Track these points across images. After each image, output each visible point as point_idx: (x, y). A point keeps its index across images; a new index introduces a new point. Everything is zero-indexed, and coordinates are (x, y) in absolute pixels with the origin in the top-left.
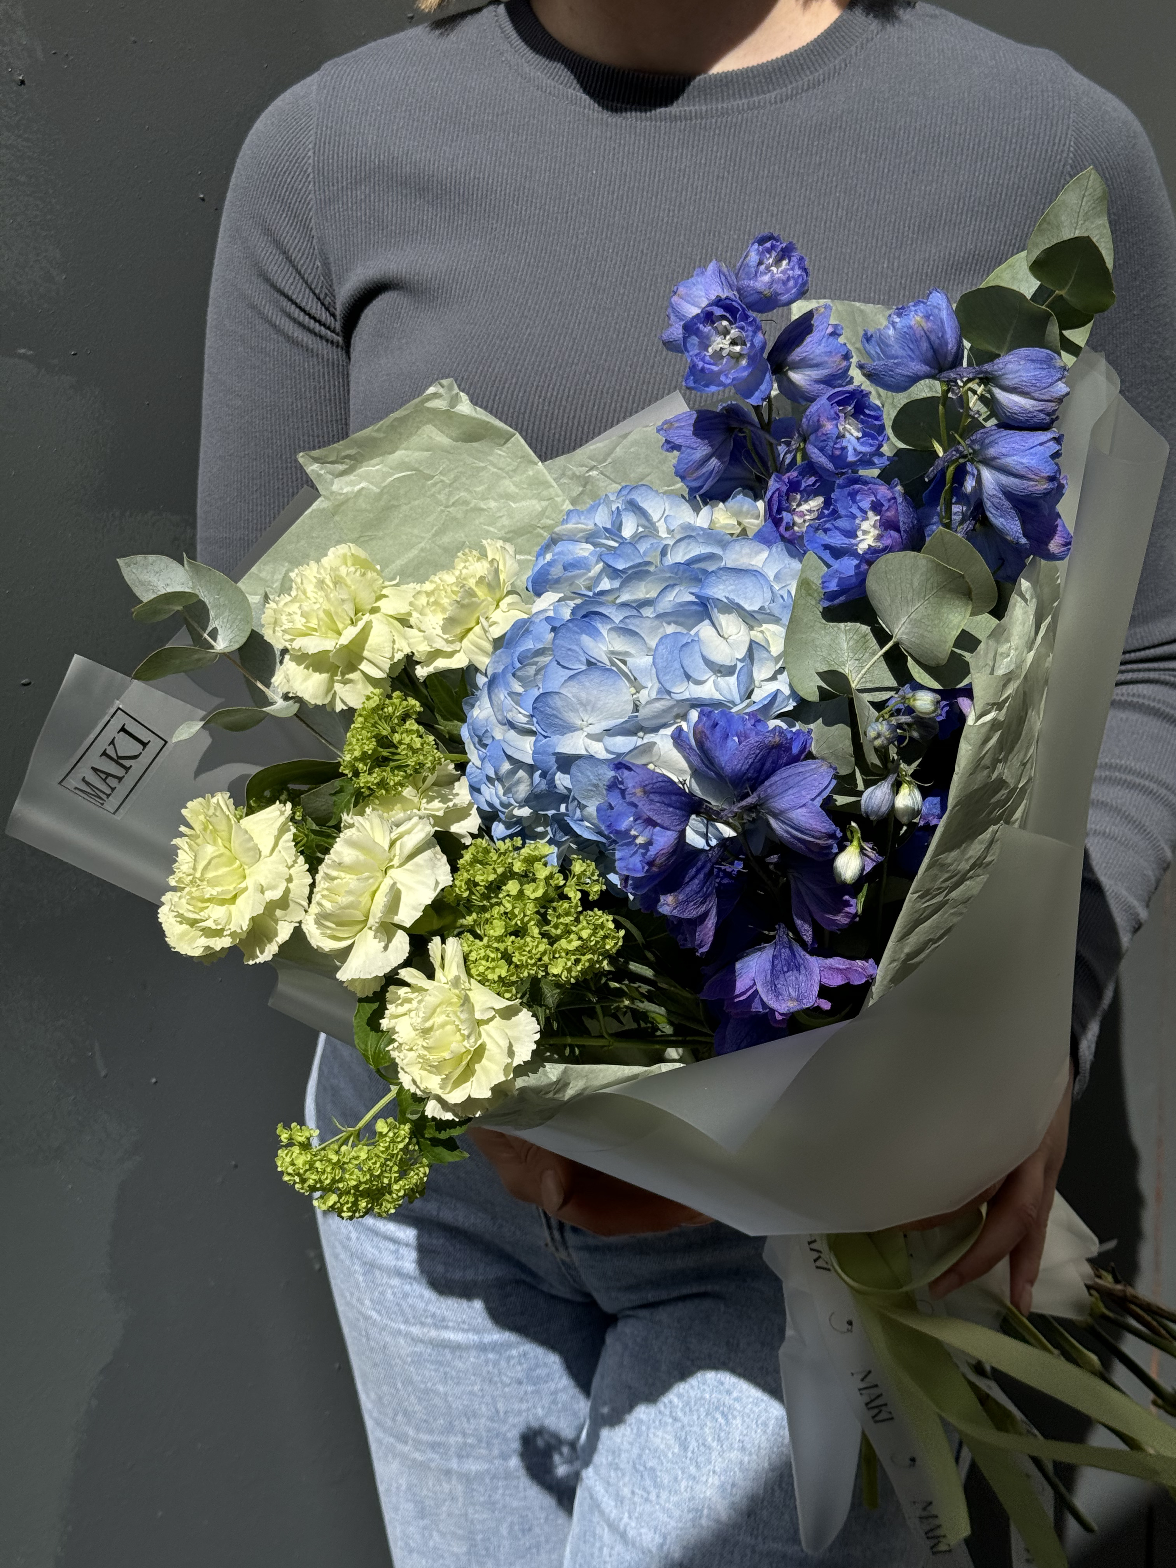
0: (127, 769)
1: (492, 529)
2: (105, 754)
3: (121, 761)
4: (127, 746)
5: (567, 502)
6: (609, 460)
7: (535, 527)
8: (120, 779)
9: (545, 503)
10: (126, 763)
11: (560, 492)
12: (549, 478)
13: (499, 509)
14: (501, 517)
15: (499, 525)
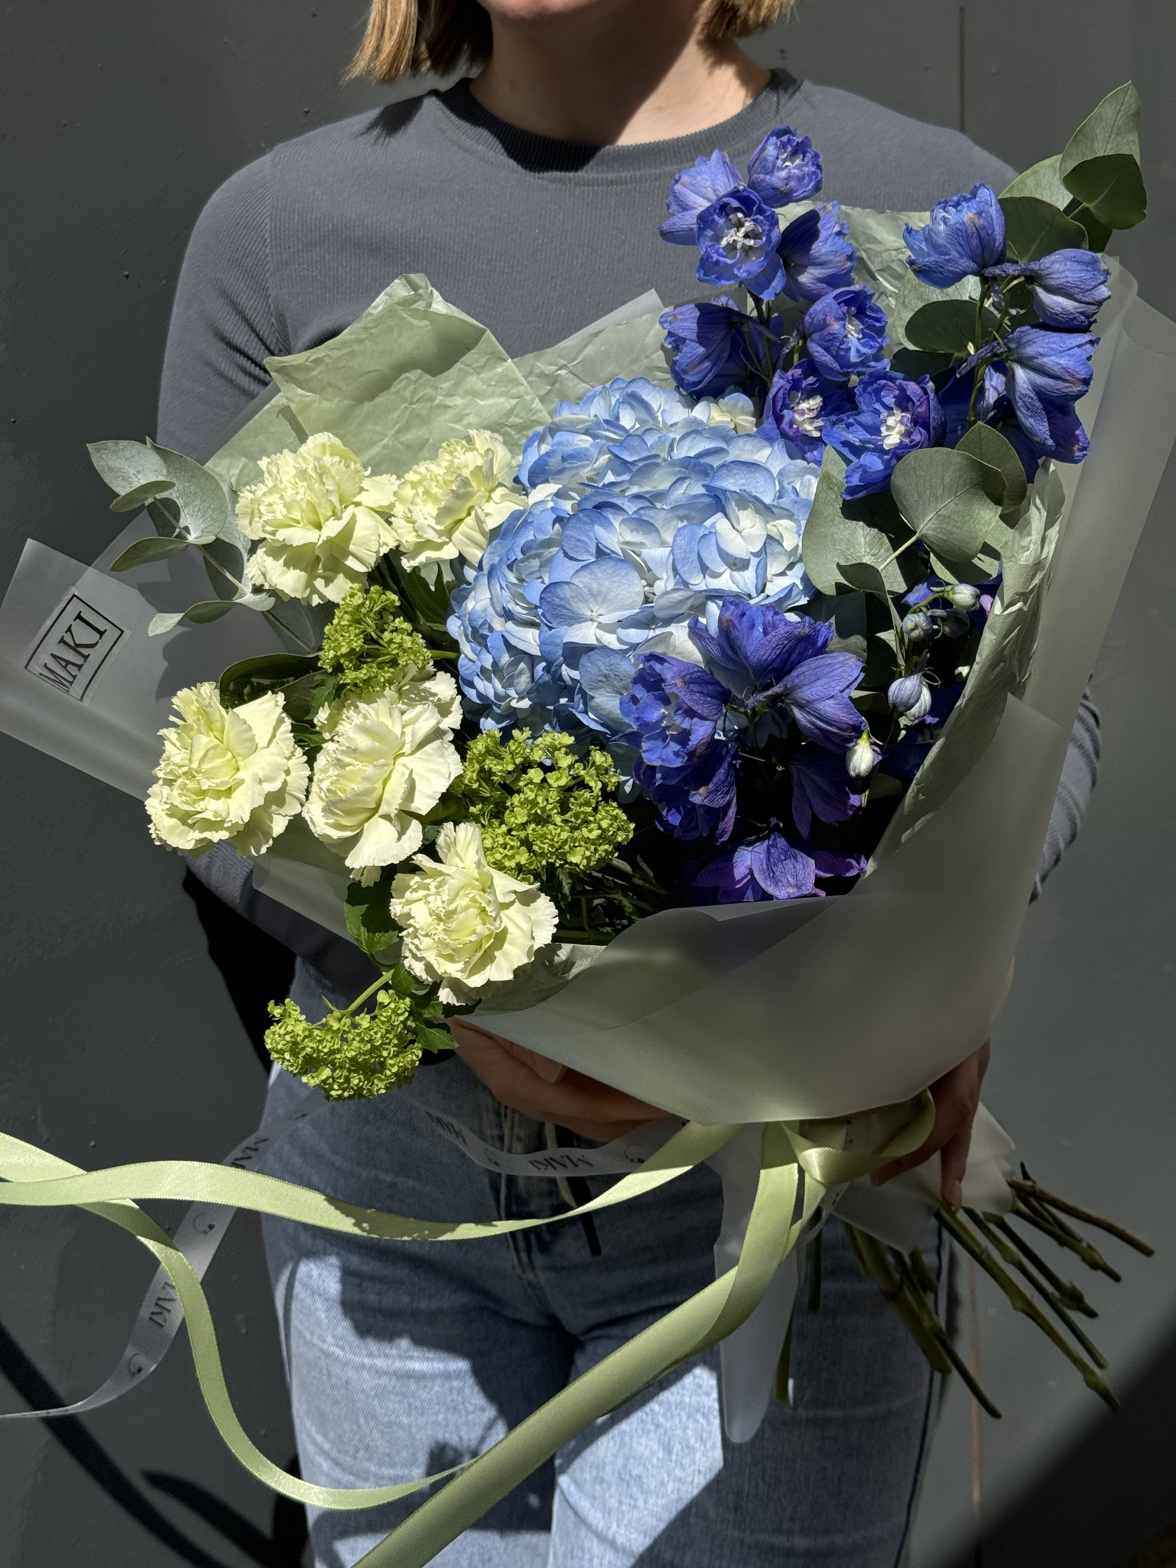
0: (86, 657)
1: (457, 427)
2: (62, 641)
3: (79, 649)
4: (83, 635)
5: (537, 400)
6: (579, 359)
7: (503, 425)
8: (80, 667)
9: (514, 402)
10: (85, 651)
11: (529, 390)
12: (519, 376)
13: (466, 406)
14: (467, 414)
15: (465, 422)
